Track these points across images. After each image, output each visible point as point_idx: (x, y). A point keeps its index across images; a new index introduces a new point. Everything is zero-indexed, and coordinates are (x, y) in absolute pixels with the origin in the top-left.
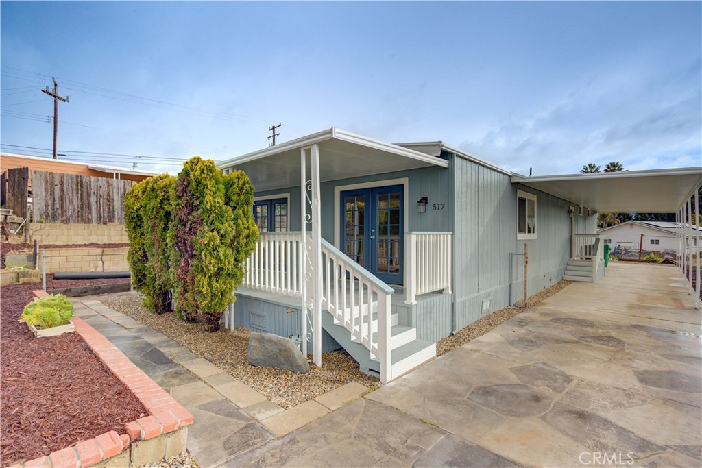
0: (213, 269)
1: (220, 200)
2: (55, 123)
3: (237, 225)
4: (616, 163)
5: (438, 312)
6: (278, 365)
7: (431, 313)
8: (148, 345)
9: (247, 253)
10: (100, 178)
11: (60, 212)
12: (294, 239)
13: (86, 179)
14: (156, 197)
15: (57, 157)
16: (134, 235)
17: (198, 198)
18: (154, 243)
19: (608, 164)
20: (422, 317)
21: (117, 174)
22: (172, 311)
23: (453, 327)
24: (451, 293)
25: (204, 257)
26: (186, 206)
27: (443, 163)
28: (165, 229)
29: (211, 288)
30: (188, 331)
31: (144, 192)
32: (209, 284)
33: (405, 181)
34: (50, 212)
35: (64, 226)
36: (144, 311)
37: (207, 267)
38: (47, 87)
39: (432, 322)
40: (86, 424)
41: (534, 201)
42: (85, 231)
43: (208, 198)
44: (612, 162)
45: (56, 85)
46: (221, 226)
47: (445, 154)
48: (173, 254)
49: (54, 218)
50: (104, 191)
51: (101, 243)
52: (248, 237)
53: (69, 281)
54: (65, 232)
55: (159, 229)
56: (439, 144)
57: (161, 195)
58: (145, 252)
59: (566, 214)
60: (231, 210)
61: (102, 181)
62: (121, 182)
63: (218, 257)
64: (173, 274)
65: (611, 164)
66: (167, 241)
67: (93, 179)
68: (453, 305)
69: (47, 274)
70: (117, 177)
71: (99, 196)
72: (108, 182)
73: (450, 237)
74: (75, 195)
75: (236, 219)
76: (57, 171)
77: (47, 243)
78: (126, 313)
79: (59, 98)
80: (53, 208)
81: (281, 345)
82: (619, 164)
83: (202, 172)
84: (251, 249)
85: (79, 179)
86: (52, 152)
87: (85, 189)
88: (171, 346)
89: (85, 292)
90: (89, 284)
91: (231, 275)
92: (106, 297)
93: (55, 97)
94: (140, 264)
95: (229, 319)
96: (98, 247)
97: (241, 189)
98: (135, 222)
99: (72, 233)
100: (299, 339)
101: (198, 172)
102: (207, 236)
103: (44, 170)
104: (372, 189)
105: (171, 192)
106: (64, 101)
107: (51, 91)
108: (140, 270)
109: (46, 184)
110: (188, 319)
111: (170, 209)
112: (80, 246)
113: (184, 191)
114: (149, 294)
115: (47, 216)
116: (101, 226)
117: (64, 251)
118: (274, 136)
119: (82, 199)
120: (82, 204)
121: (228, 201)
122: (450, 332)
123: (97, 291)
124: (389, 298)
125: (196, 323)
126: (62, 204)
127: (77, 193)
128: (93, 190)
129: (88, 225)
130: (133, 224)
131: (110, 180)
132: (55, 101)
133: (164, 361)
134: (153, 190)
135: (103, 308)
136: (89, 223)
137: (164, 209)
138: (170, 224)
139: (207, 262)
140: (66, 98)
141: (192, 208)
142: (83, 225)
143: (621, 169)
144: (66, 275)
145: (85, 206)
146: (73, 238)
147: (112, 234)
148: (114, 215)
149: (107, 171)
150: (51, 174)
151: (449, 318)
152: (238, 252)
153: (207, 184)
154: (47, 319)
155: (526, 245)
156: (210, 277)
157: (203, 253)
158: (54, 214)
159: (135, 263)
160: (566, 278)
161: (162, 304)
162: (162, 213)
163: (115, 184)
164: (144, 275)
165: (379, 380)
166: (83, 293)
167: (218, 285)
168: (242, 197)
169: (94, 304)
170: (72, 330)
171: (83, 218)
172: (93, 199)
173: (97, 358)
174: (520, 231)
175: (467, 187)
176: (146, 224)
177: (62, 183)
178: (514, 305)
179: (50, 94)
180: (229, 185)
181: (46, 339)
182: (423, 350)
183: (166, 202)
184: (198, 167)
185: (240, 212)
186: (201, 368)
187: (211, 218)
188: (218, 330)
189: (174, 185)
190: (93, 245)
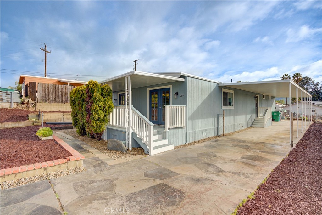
0: (96, 118)
1: (99, 95)
2: (45, 62)
3: (105, 103)
4: (298, 73)
5: (179, 135)
6: (117, 150)
7: (175, 135)
8: (77, 144)
9: (109, 113)
10: (63, 85)
11: (48, 99)
12: (124, 108)
13: (57, 86)
14: (80, 94)
15: (46, 76)
16: (73, 107)
17: (92, 94)
18: (79, 110)
19: (295, 74)
20: (171, 136)
21: (69, 83)
22: (86, 135)
23: (186, 141)
24: (185, 128)
25: (94, 114)
26: (88, 97)
27: (182, 80)
28: (83, 105)
29: (96, 124)
30: (91, 140)
31: (76, 92)
32: (96, 123)
33: (170, 86)
34: (44, 99)
35: (49, 104)
36: (77, 135)
37: (95, 117)
38: (42, 47)
39: (176, 138)
40: (56, 157)
41: (232, 93)
42: (57, 106)
43: (94, 94)
44: (296, 73)
45: (46, 46)
46: (99, 103)
47: (183, 77)
48: (85, 113)
49: (46, 101)
50: (64, 90)
51: (63, 111)
52: (109, 107)
53: (51, 125)
54: (50, 106)
55: (81, 105)
56: (180, 73)
57: (81, 93)
58: (77, 113)
59: (254, 98)
60: (103, 98)
61: (63, 86)
62: (71, 87)
63: (98, 114)
64: (85, 120)
65: (296, 74)
66: (83, 109)
67: (60, 86)
68: (186, 133)
69: (43, 123)
70: (69, 85)
71: (62, 92)
72: (65, 87)
73: (185, 107)
74: (53, 92)
75: (105, 101)
76: (47, 83)
77: (43, 111)
78: (71, 136)
79: (47, 52)
80: (45, 97)
81: (118, 143)
82: (300, 74)
83: (93, 85)
84: (111, 112)
85: (55, 86)
86: (44, 74)
87: (57, 90)
88: (84, 144)
89: (57, 129)
90: (58, 126)
91: (104, 120)
92: (64, 130)
93: (45, 51)
94: (75, 117)
95: (105, 137)
96: (62, 112)
97: (107, 91)
98: (73, 102)
99: (52, 107)
100: (125, 142)
101: (92, 85)
102: (95, 107)
103: (42, 82)
104: (160, 89)
105: (84, 92)
106: (49, 53)
107: (44, 49)
108: (75, 119)
109: (43, 88)
110: (91, 137)
111: (84, 98)
112: (55, 112)
113: (88, 91)
114: (78, 128)
115: (43, 100)
116: (63, 104)
117: (49, 114)
118: (135, 65)
119: (56, 93)
120: (56, 96)
121: (102, 95)
122: (185, 143)
123: (61, 129)
124: (152, 127)
125: (94, 138)
126: (48, 95)
127: (54, 92)
128: (60, 90)
129: (58, 104)
130: (73, 103)
131: (66, 86)
132: (45, 53)
133: (81, 148)
134: (79, 91)
135: (63, 134)
136: (58, 103)
137: (82, 98)
138: (84, 103)
139: (95, 115)
140: (49, 52)
141: (90, 98)
142: (56, 104)
143: (301, 76)
144: (50, 123)
145: (57, 96)
146: (52, 109)
147: (67, 107)
148: (68, 100)
149: (65, 82)
150: (45, 84)
151: (184, 138)
152: (106, 112)
153: (94, 90)
154: (44, 134)
155: (223, 111)
156: (96, 121)
157: (93, 113)
158: (46, 100)
159: (73, 117)
160: (252, 126)
161: (83, 132)
162: (82, 99)
163: (68, 87)
164: (77, 122)
165: (149, 154)
166: (56, 129)
167: (98, 123)
168: (107, 93)
169: (60, 132)
170: (52, 138)
171: (56, 101)
172: (60, 94)
173: (60, 145)
174: (224, 105)
175: (194, 88)
176: (77, 103)
177: (48, 88)
178: (220, 135)
179: (44, 50)
180: (102, 89)
181: (44, 140)
182: (167, 147)
183: (83, 95)
184: (92, 84)
185: (107, 99)
186: (92, 150)
187: (96, 101)
188: (101, 140)
189: (85, 89)
190: (60, 112)
